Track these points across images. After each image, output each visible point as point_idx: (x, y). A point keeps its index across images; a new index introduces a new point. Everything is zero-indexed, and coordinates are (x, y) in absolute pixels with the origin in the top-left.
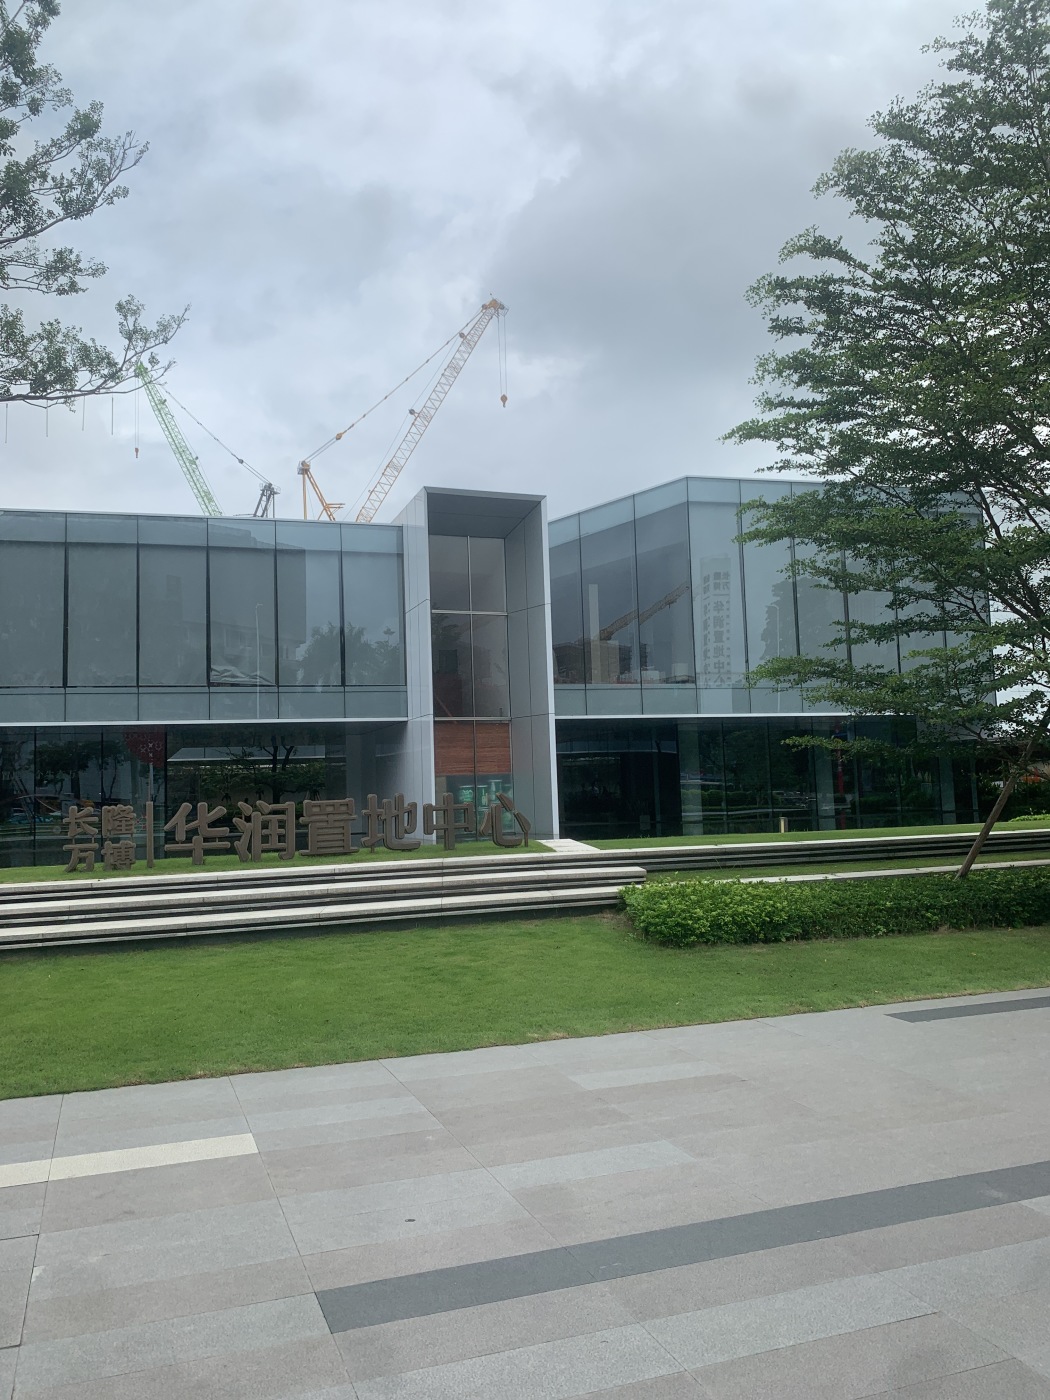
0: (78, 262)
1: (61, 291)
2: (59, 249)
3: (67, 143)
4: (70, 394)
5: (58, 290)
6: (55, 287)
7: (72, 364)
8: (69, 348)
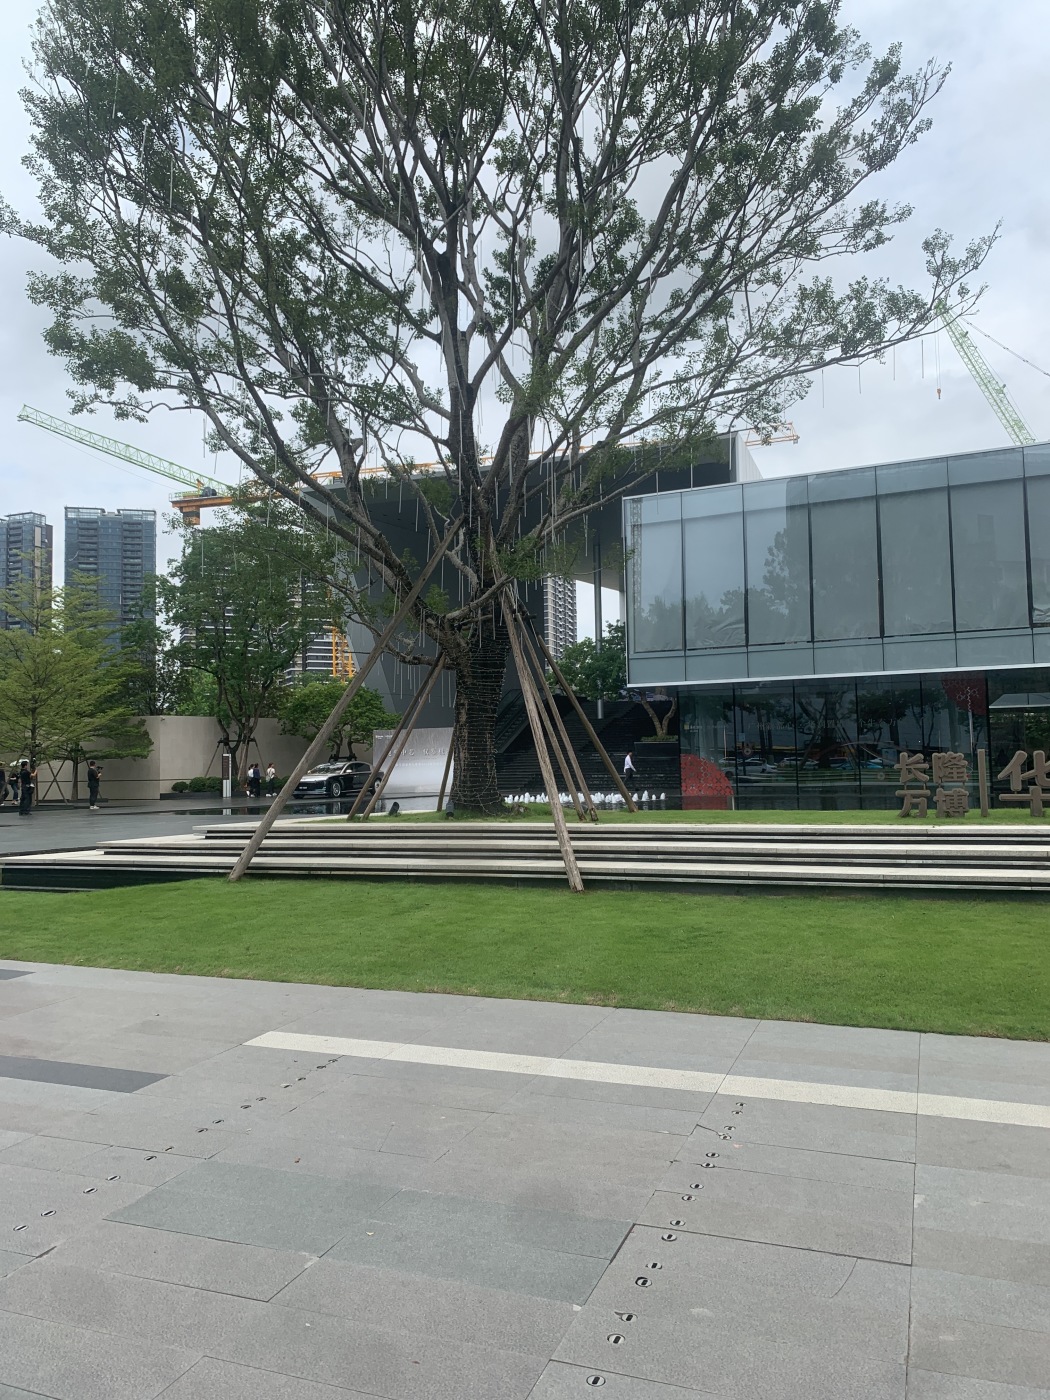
0: (883, 212)
1: (868, 247)
2: (865, 206)
3: (867, 98)
4: (879, 347)
5: (865, 246)
6: (862, 244)
7: (881, 316)
8: (876, 302)
